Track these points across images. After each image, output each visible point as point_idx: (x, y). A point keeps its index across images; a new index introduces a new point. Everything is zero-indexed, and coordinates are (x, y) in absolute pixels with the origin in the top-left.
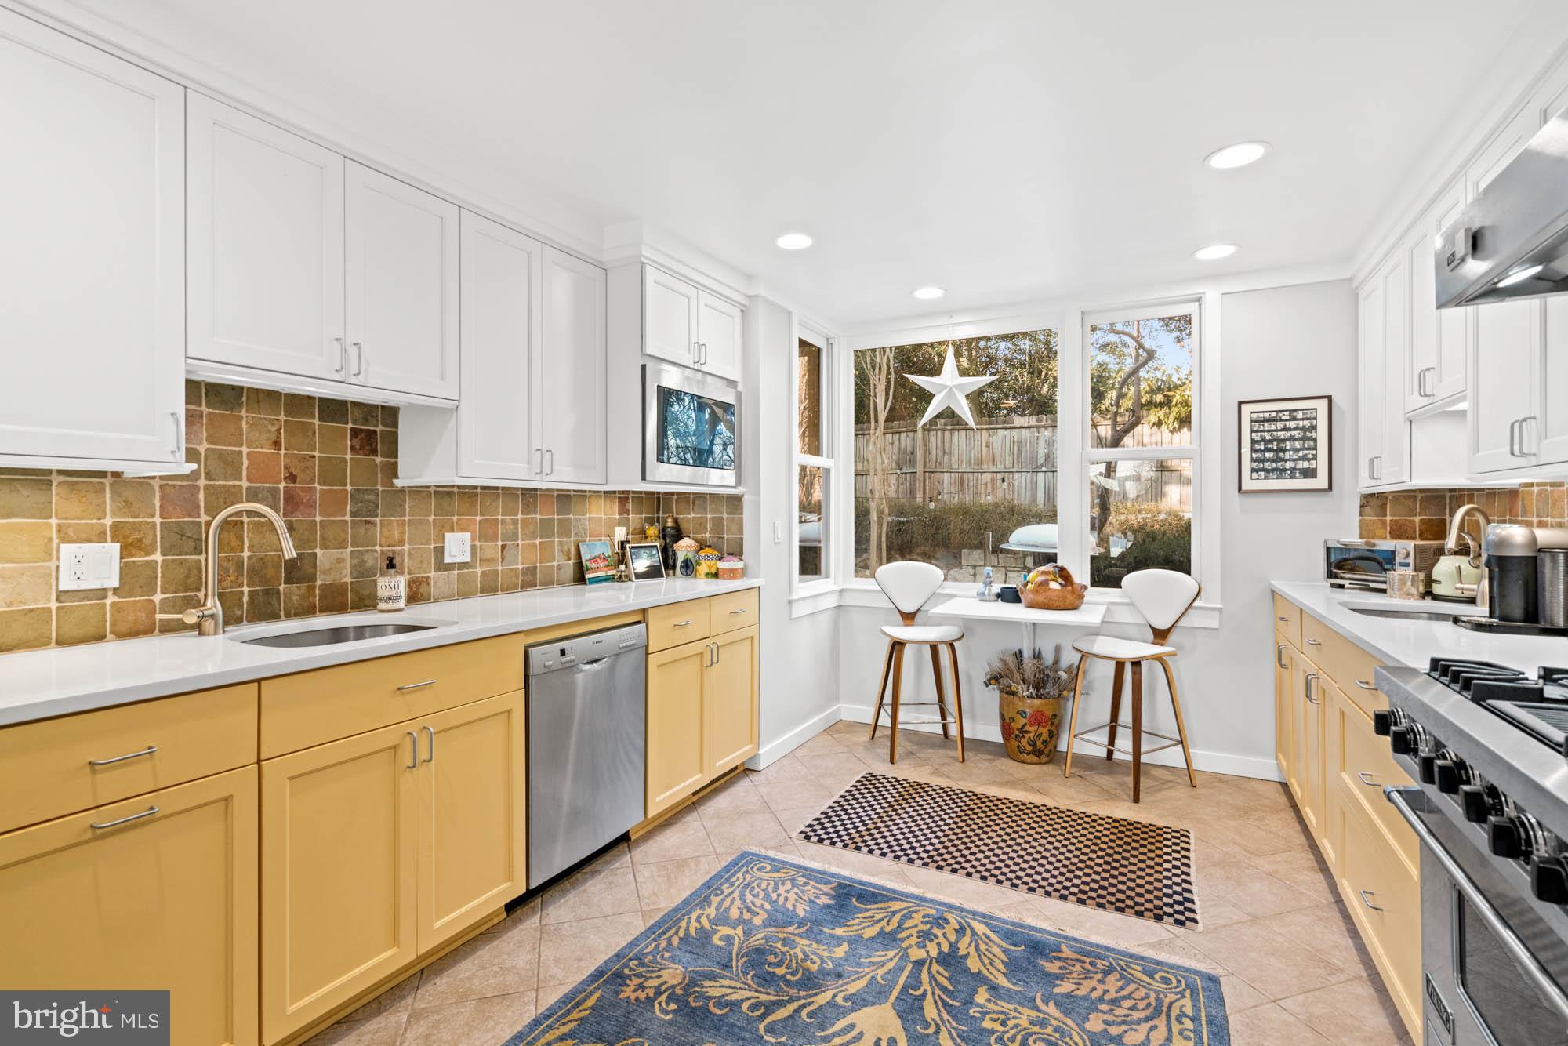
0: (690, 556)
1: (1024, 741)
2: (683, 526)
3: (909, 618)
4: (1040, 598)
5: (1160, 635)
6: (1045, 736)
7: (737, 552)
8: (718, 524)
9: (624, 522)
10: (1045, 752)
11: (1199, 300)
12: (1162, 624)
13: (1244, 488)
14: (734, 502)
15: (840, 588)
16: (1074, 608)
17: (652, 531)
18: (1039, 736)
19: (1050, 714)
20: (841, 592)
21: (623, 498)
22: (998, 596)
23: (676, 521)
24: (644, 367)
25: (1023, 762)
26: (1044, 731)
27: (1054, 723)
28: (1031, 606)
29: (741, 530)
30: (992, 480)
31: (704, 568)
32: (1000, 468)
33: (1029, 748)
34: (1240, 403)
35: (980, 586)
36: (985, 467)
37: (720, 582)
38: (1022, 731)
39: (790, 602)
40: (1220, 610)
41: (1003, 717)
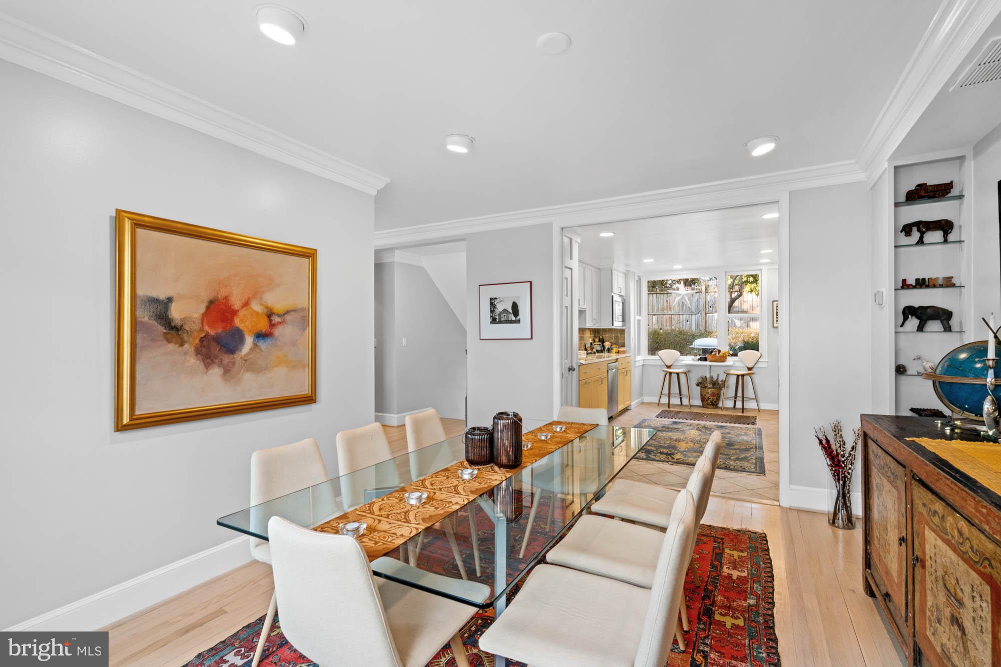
0: (610, 347)
1: (709, 401)
2: (604, 338)
3: (669, 367)
4: (714, 359)
5: (750, 369)
6: (715, 400)
7: (623, 346)
8: (617, 338)
9: (591, 337)
10: (715, 405)
11: (761, 270)
12: (750, 366)
13: (774, 326)
14: (622, 331)
15: (643, 358)
16: (724, 361)
17: (597, 340)
18: (713, 400)
19: (716, 393)
20: (644, 360)
21: (590, 330)
22: (699, 359)
23: (602, 337)
24: (613, 296)
25: (708, 408)
26: (715, 398)
27: (718, 397)
28: (710, 361)
29: (624, 339)
30: (669, 318)
31: (615, 350)
32: (673, 312)
33: (710, 403)
34: (773, 301)
35: (693, 357)
36: (666, 312)
37: (619, 354)
38: (708, 398)
39: (635, 361)
40: (768, 362)
41: (702, 395)
